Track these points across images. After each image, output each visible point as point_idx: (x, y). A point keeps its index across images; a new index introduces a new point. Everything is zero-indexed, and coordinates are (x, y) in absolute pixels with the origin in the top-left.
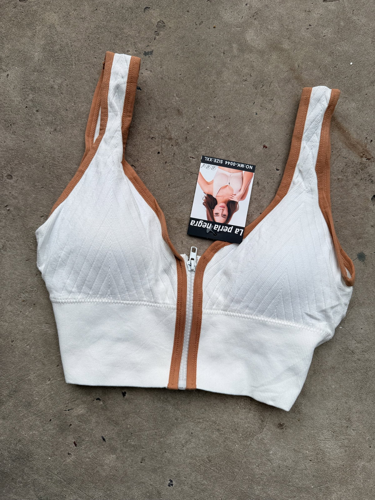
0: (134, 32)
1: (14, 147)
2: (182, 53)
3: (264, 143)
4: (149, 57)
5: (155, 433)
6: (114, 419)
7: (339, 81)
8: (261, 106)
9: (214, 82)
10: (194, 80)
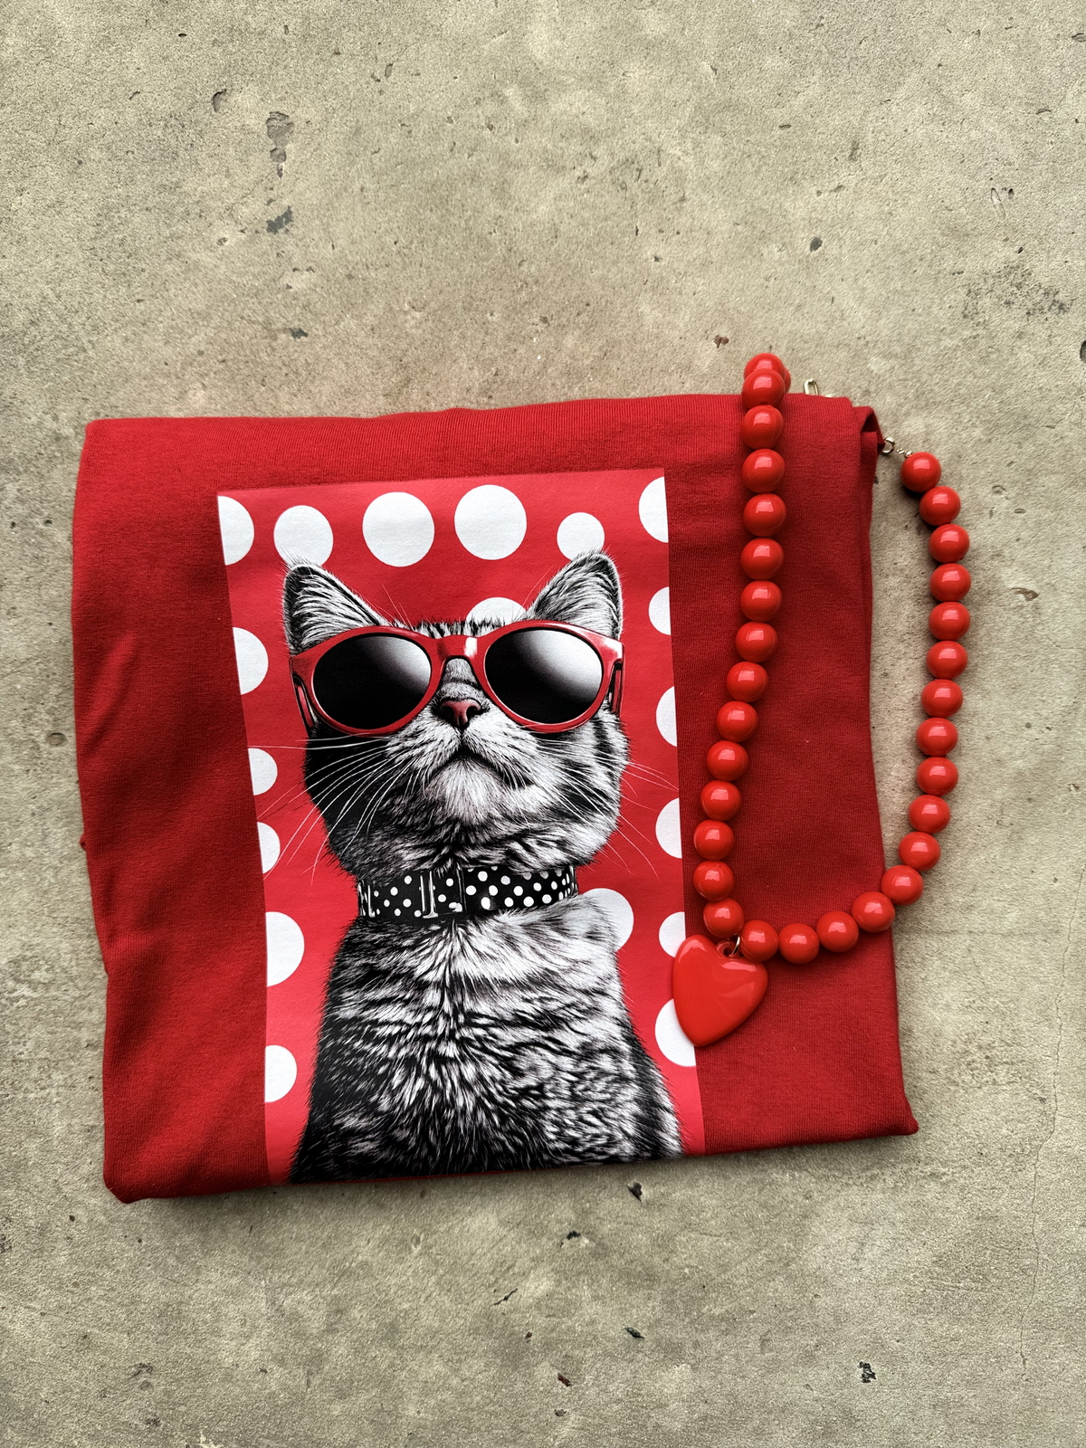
0: (212, 178)
1: (31, 650)
2: (376, 178)
3: (716, 333)
4: (287, 230)
5: (766, 1259)
6: (639, 1269)
7: (844, 61)
8: (661, 231)
9: (499, 223)
10: (442, 241)
